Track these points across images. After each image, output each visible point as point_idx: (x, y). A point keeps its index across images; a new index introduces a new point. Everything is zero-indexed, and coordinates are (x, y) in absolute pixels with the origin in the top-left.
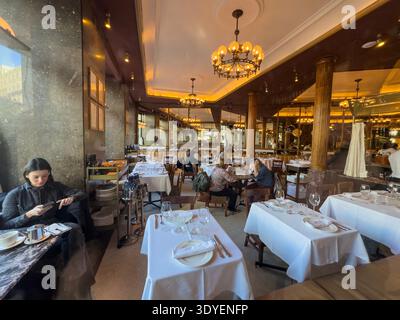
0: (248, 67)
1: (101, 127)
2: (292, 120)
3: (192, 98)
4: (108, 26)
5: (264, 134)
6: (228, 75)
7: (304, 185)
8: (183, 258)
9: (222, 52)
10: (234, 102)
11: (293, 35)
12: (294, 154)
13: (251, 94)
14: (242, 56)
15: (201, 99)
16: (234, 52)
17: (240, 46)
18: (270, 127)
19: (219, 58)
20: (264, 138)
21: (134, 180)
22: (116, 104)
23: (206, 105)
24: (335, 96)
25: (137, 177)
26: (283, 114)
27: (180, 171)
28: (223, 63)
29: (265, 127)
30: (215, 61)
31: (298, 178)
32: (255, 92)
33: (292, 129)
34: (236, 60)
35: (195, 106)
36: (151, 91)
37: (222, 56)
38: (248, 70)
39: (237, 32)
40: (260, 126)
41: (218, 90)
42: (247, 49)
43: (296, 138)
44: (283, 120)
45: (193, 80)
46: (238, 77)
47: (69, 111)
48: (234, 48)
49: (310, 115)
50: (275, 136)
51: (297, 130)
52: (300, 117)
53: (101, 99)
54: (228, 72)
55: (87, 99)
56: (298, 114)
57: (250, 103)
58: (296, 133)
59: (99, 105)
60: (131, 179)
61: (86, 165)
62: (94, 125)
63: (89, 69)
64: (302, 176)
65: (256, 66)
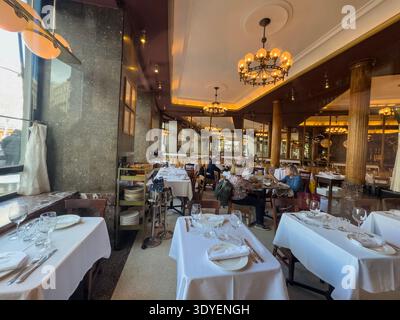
0: (275, 74)
1: (132, 132)
2: (321, 129)
3: (216, 106)
4: (143, 41)
5: (289, 145)
6: (254, 83)
7: (338, 199)
8: (218, 261)
9: (249, 60)
10: (257, 111)
11: (325, 39)
12: (323, 165)
13: (276, 102)
14: (269, 63)
15: (224, 108)
16: (262, 59)
17: (268, 53)
18: (295, 137)
19: (246, 65)
20: (289, 149)
21: (159, 183)
22: (143, 112)
23: (228, 113)
24: (373, 103)
25: (161, 181)
26: (309, 123)
27: (202, 177)
28: (250, 70)
29: (289, 137)
30: (242, 69)
31: (331, 192)
32: (280, 100)
33: (321, 138)
34: (263, 67)
35: (217, 114)
36: (176, 100)
37: (249, 64)
38: (275, 77)
39: (264, 40)
40: (284, 136)
41: (241, 98)
42: (275, 55)
43: (326, 149)
44: (310, 130)
45: (216, 88)
46: (264, 84)
47: (107, 116)
48: (261, 55)
49: (342, 124)
50: (301, 147)
51: (326, 141)
52: (330, 127)
53: (133, 107)
54: (254, 79)
55: (123, 106)
56: (327, 124)
57: (275, 111)
58: (325, 143)
59: (131, 111)
60: (156, 182)
61: (118, 166)
62: (126, 129)
63: (125, 79)
64: (335, 189)
65: (284, 73)
